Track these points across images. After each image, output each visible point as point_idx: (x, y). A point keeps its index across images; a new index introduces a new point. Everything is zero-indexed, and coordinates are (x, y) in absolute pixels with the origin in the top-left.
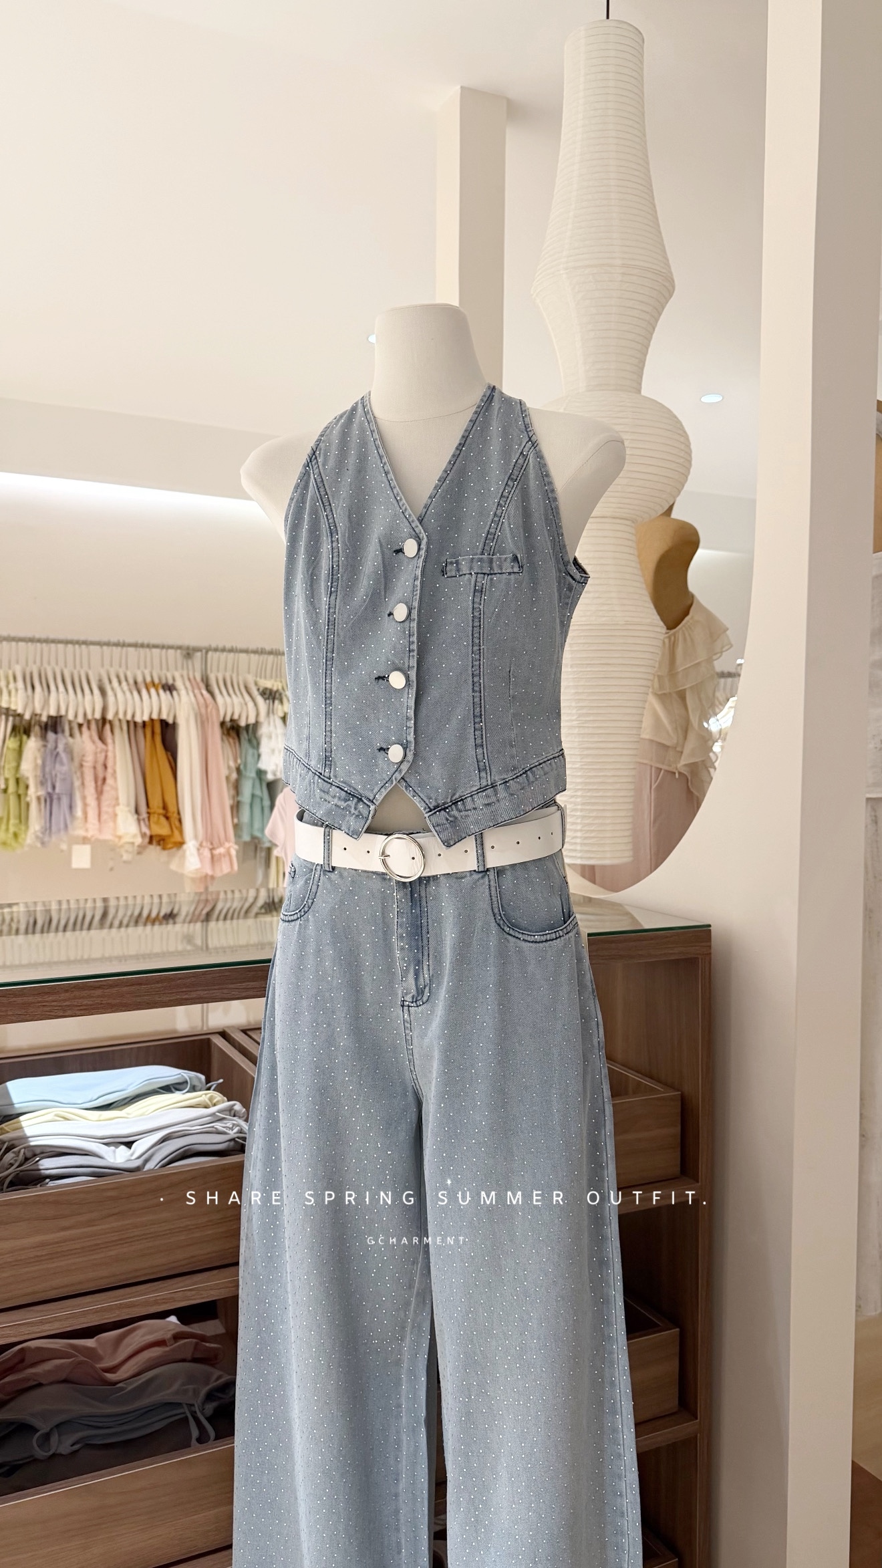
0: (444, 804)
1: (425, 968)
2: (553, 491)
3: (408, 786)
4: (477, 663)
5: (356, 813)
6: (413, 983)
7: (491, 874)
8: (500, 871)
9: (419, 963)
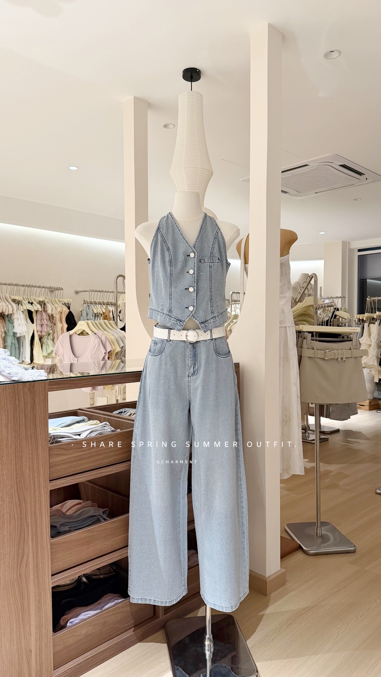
0: (203, 322)
1: (197, 365)
2: (225, 242)
3: (194, 317)
4: (211, 285)
5: (180, 324)
6: (193, 370)
7: (214, 340)
8: (215, 339)
9: (195, 364)
